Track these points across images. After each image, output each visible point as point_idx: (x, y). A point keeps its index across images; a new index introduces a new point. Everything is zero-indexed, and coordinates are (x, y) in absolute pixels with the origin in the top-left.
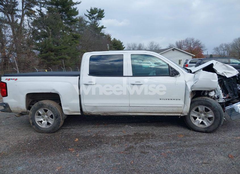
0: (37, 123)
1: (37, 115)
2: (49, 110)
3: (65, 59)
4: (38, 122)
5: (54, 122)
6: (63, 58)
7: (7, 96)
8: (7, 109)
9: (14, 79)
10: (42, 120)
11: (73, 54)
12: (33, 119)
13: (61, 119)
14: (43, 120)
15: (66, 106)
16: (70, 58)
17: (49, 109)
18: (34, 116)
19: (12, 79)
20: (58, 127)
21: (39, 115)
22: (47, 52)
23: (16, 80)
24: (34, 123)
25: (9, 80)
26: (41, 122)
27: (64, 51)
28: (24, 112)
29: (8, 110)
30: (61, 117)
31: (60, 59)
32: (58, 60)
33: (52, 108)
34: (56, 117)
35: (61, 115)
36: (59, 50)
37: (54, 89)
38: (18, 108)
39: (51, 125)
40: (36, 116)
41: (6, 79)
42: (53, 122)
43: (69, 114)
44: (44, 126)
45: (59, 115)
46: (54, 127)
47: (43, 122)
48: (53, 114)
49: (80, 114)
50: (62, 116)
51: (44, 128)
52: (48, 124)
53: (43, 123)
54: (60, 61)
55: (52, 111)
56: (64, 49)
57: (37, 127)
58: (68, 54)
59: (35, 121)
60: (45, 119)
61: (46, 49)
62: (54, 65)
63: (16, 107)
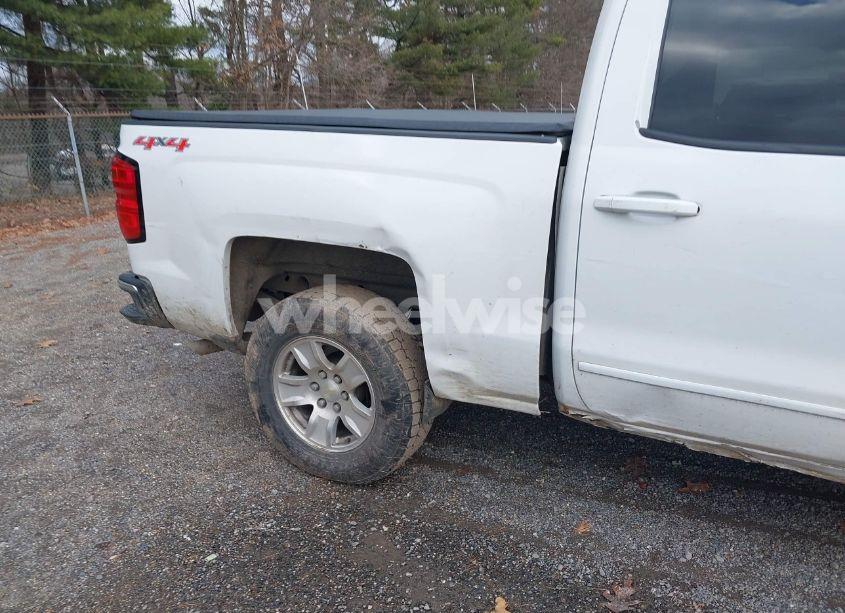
0: (285, 413)
1: (284, 369)
2: (347, 356)
3: (482, 71)
4: (291, 408)
5: (374, 430)
6: (472, 68)
7: (141, 238)
8: (149, 309)
9: (171, 143)
10: (311, 400)
11: (514, 51)
12: (264, 386)
13: (416, 419)
14: (314, 404)
15: (447, 349)
16: (498, 67)
17: (350, 349)
18: (270, 371)
19: (161, 142)
20: (397, 460)
21: (297, 369)
22: (419, 42)
23: (183, 145)
24: (268, 414)
25: (150, 144)
26: (308, 409)
27: (481, 37)
28: (225, 341)
29: (151, 314)
30: (416, 408)
31: (462, 70)
32: (453, 75)
33: (364, 345)
34: (388, 406)
35: (414, 397)
36: (463, 36)
37: (381, 230)
38: (192, 312)
39: (354, 445)
40: (282, 376)
41: (139, 141)
42: (368, 426)
43: (465, 400)
44: (317, 442)
45: (402, 394)
46: (372, 459)
47: (317, 412)
48: (370, 384)
49: (534, 409)
50: (421, 402)
51: (318, 452)
52: (342, 429)
53: (313, 417)
54: (462, 81)
55: (363, 361)
56: (482, 30)
57: (285, 437)
58: (496, 54)
59: (274, 403)
60: (326, 397)
61: (417, 31)
62: (441, 93)
63: (185, 305)
